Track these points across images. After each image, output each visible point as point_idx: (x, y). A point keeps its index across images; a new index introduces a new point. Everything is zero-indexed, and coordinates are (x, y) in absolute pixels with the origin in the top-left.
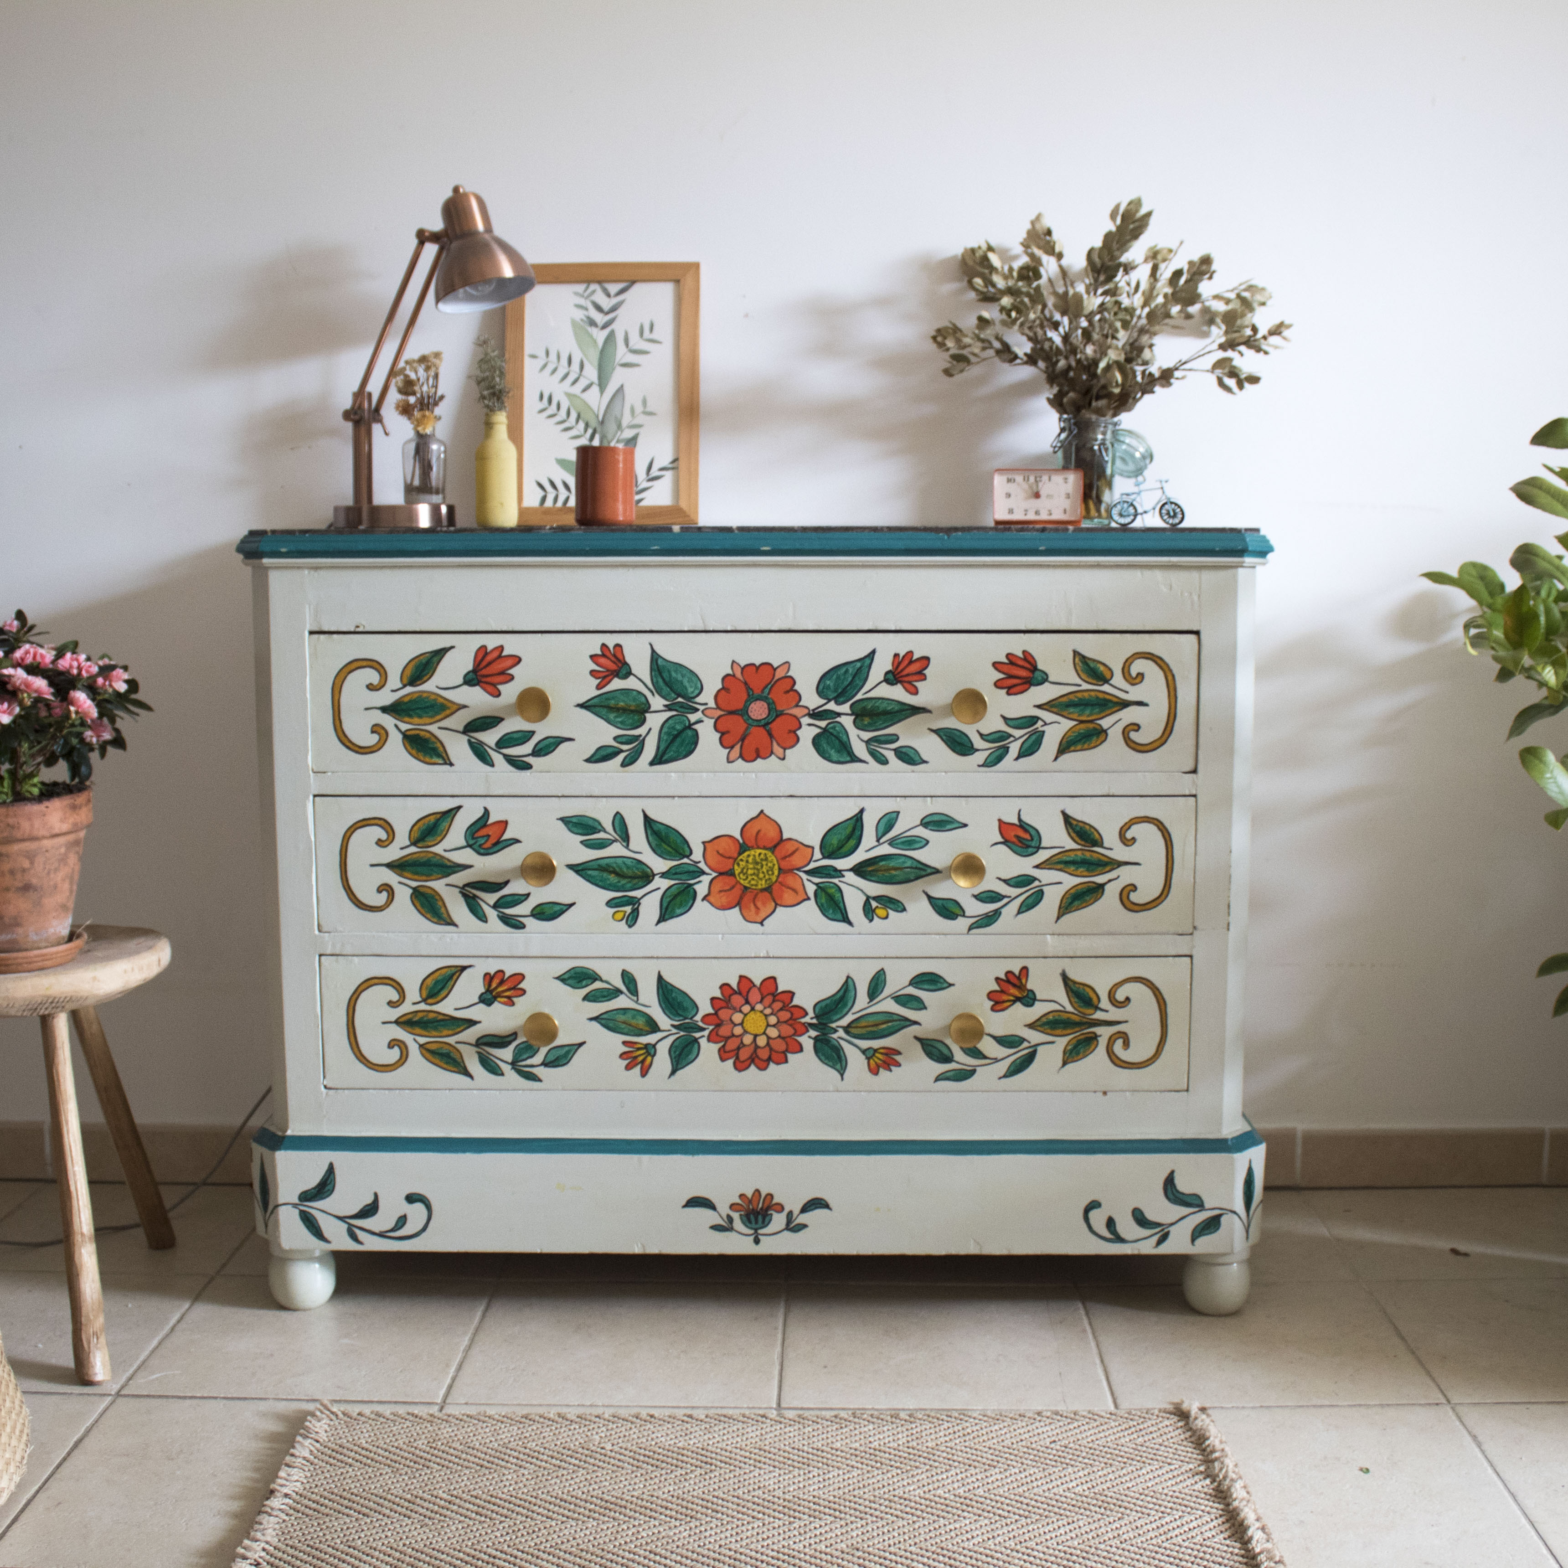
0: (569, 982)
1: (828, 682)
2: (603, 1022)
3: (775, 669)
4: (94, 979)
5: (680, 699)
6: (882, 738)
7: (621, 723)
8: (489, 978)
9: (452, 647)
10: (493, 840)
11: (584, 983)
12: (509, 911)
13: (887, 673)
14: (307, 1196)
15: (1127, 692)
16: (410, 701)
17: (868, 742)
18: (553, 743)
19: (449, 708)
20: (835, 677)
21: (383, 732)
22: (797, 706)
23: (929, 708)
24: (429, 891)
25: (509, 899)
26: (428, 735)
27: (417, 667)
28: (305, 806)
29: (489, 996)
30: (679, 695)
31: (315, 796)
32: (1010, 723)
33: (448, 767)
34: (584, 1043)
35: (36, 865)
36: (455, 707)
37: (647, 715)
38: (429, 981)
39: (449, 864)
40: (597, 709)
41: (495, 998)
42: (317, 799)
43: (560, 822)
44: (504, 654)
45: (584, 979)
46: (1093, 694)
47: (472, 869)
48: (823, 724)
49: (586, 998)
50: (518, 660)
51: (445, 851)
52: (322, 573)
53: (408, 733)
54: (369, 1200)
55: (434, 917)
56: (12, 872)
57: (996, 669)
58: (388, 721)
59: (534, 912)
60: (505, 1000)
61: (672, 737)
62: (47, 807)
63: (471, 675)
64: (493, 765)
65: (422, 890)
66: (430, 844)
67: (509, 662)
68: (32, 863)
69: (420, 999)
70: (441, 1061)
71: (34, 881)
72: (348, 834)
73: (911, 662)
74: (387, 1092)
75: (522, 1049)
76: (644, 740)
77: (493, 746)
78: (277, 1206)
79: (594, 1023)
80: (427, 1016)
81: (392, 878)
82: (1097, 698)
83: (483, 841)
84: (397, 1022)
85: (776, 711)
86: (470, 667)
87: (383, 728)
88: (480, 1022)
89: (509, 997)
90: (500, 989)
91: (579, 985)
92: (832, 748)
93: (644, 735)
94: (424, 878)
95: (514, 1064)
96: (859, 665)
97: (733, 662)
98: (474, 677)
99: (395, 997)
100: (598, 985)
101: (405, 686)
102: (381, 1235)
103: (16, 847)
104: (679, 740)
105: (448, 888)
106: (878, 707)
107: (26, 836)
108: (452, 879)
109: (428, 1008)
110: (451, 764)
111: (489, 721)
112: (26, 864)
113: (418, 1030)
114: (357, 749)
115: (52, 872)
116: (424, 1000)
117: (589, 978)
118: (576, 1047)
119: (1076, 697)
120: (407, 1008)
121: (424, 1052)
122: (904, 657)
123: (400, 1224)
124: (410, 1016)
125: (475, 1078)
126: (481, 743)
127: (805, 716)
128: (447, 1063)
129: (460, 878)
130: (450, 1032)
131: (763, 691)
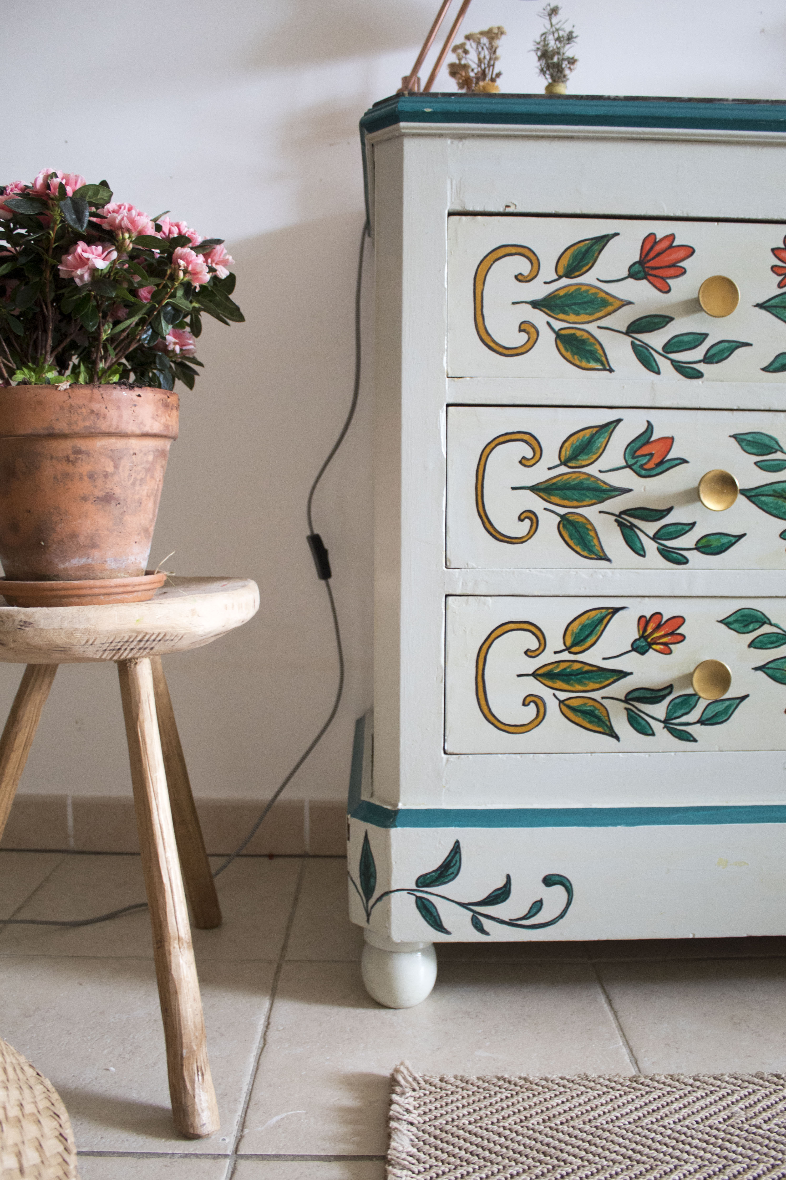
0: (734, 626)
2: (769, 671)
4: (193, 612)
8: (643, 622)
9: (617, 234)
10: (656, 460)
11: (751, 627)
12: (669, 543)
14: (425, 881)
16: (566, 295)
18: (727, 348)
19: (611, 304)
21: (533, 330)
24: (581, 520)
25: (672, 529)
26: (586, 336)
27: (575, 257)
28: (438, 417)
29: (643, 643)
31: (448, 405)
33: (607, 373)
34: (747, 696)
35: (121, 469)
36: (618, 304)
38: (575, 627)
39: (605, 487)
40: (779, 310)
41: (650, 645)
42: (450, 408)
43: (733, 439)
44: (675, 244)
45: (752, 622)
47: (631, 493)
49: (752, 645)
50: (690, 252)
51: (600, 471)
52: (468, 143)
53: (562, 332)
54: (501, 882)
55: (584, 550)
56: (92, 476)
58: (539, 318)
59: (699, 545)
60: (662, 647)
62: (139, 396)
63: (637, 268)
64: (658, 373)
65: (571, 517)
66: (584, 463)
67: (681, 254)
68: (116, 467)
69: (564, 648)
70: (584, 719)
71: (118, 491)
72: (487, 450)
74: (518, 756)
75: (678, 704)
77: (660, 350)
78: (388, 893)
79: (760, 673)
80: (570, 667)
81: (536, 503)
83: (645, 461)
84: (534, 675)
86: (637, 258)
87: (534, 326)
88: (631, 673)
89: (665, 644)
90: (656, 635)
91: (745, 630)
94: (575, 503)
95: (666, 722)
98: (641, 269)
99: (534, 644)
100: (766, 629)
101: (560, 277)
102: (511, 923)
103: (100, 443)
105: (602, 514)
107: (112, 430)
108: (606, 505)
109: (572, 657)
110: (611, 370)
111: (656, 320)
112: (110, 469)
113: (559, 684)
114: (501, 350)
115: (138, 483)
116: (568, 649)
117: (757, 622)
118: (738, 701)
120: (547, 657)
121: (564, 709)
123: (534, 910)
124: (551, 667)
125: (621, 739)
126: (646, 346)
128: (590, 722)
129: (616, 504)
130: (597, 686)
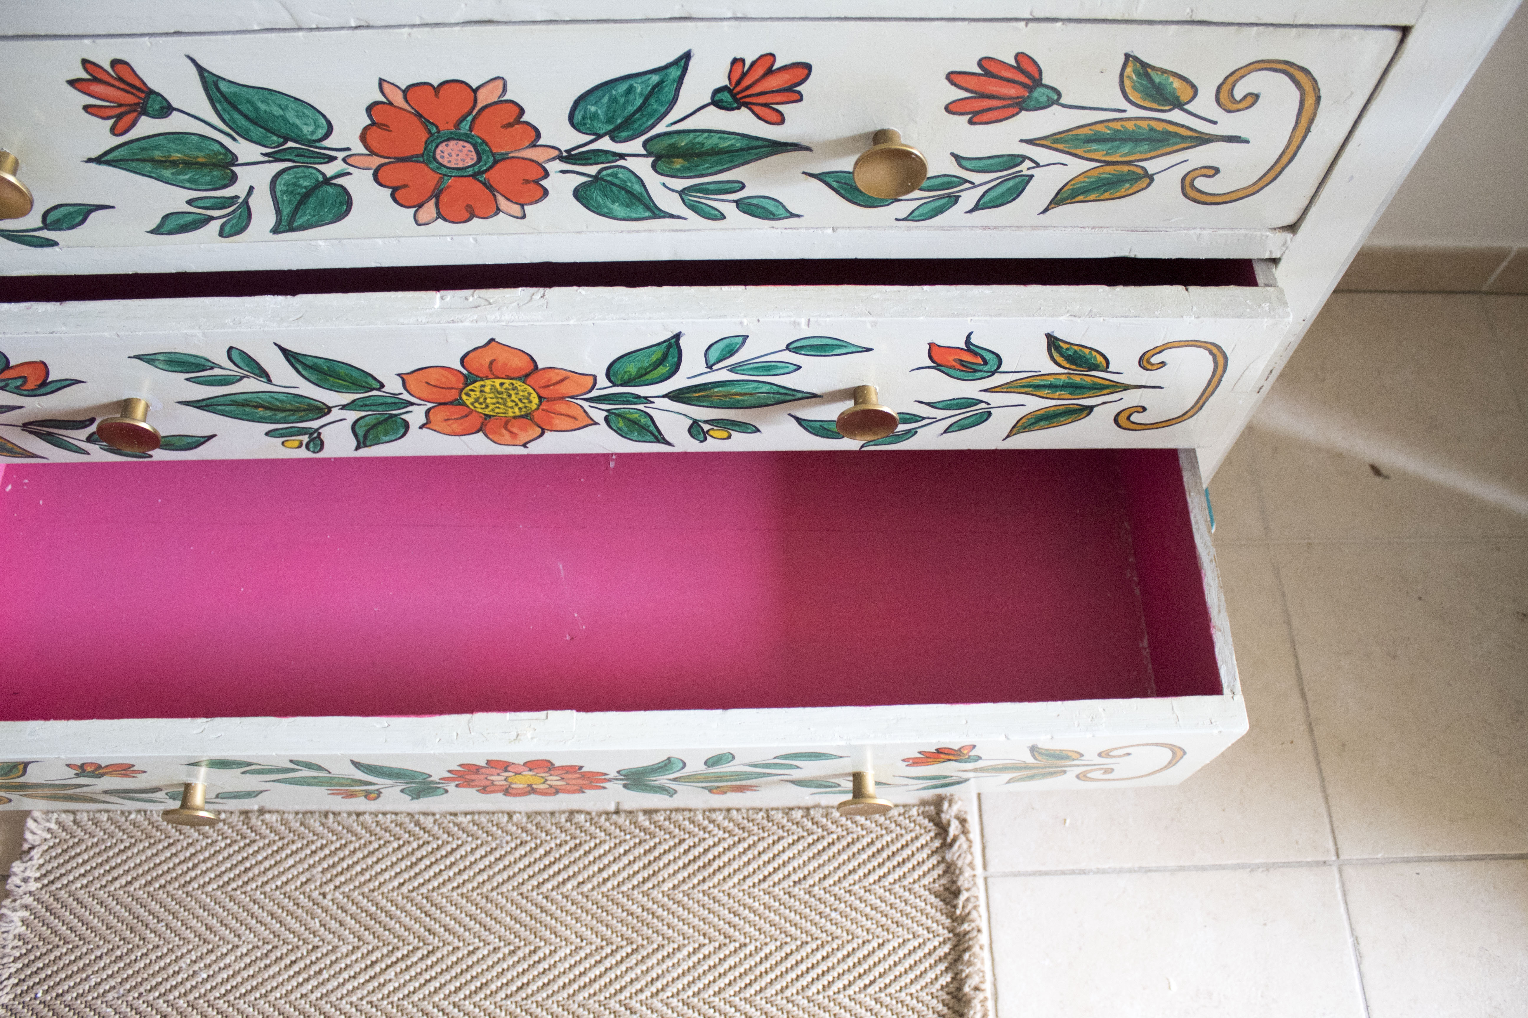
1: (593, 109)
3: (475, 91)
5: (290, 144)
6: (712, 187)
7: (190, 181)
13: (717, 91)
15: (1215, 123)
17: (682, 193)
18: (78, 213)
20: (605, 100)
22: (533, 145)
23: (805, 143)
30: (287, 139)
32: (964, 163)
37: (235, 169)
40: (130, 164)
46: (1144, 124)
48: (593, 170)
57: (953, 83)
61: (298, 197)
73: (769, 72)
76: (246, 202)
82: (1152, 129)
85: (493, 154)
92: (613, 202)
93: (243, 196)
96: (655, 78)
97: (381, 81)
104: (312, 200)
106: (703, 144)
119: (1109, 128)
122: (753, 64)
127: (553, 159)
131: (457, 125)
